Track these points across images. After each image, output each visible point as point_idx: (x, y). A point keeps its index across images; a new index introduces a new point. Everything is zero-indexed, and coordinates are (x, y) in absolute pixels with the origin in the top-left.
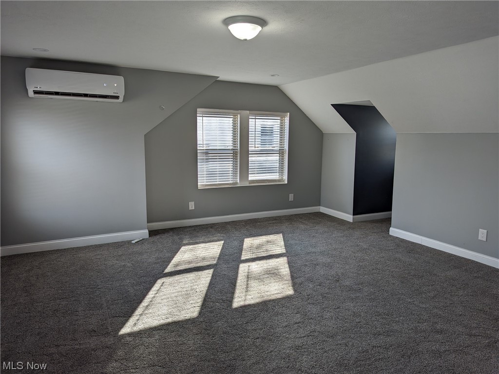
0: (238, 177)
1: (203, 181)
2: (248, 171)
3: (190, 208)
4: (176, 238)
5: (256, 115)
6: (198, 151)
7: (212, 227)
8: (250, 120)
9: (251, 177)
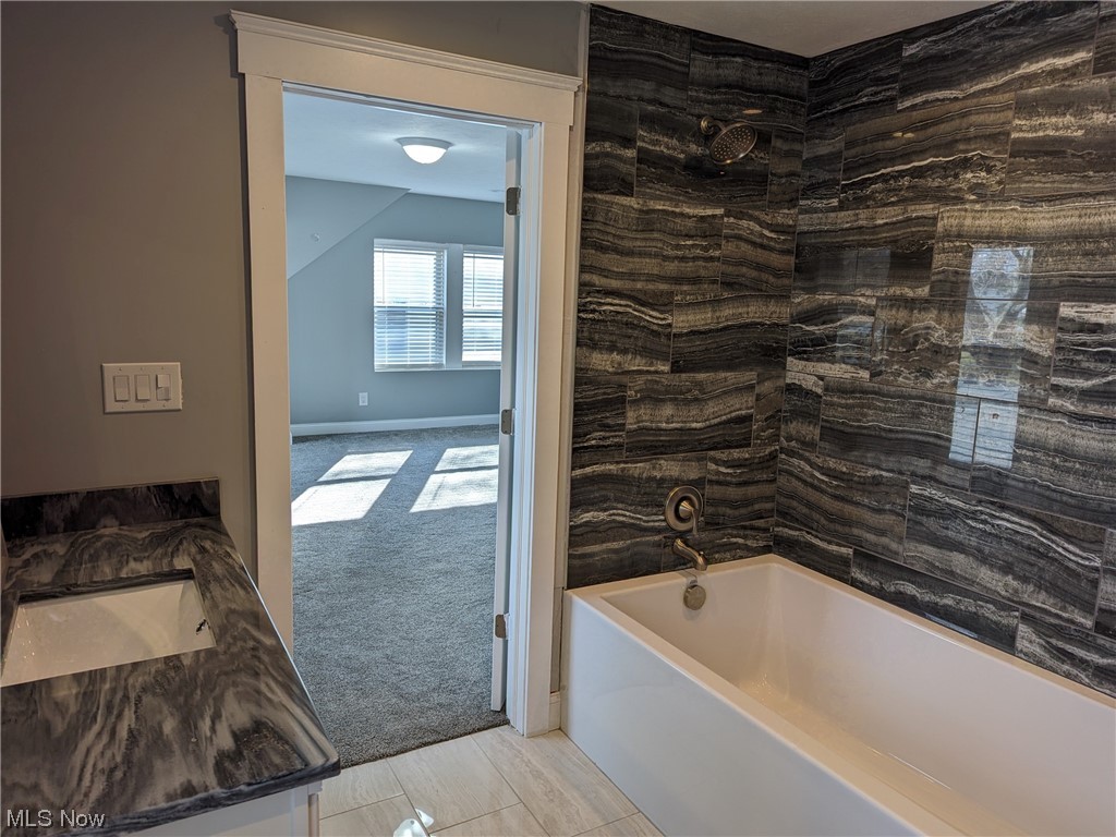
0: (444, 355)
1: (383, 359)
2: (461, 347)
3: (361, 404)
4: (337, 446)
5: (475, 251)
6: (376, 310)
7: (396, 435)
8: (465, 260)
9: (467, 356)
